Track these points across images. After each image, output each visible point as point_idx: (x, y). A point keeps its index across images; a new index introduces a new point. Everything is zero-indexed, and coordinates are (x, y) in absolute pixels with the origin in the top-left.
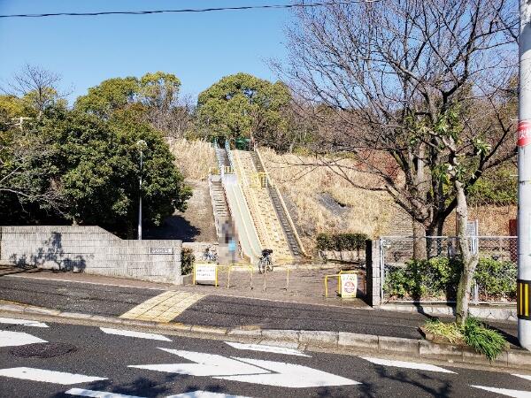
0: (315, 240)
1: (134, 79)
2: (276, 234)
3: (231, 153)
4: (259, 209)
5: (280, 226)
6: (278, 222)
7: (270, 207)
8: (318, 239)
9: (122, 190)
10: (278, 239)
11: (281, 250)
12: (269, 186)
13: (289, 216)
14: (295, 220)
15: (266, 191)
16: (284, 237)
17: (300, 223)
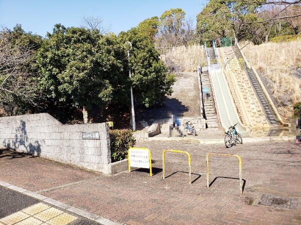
0: (292, 108)
1: (156, 18)
2: (253, 106)
3: (217, 50)
4: (238, 88)
5: (257, 100)
6: (255, 96)
7: (248, 85)
8: (295, 108)
9: (107, 81)
10: (255, 111)
11: (258, 120)
12: (247, 68)
13: (265, 90)
14: (272, 93)
15: (244, 72)
16: (261, 108)
17: (276, 95)
